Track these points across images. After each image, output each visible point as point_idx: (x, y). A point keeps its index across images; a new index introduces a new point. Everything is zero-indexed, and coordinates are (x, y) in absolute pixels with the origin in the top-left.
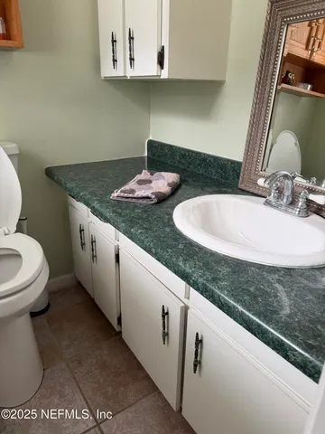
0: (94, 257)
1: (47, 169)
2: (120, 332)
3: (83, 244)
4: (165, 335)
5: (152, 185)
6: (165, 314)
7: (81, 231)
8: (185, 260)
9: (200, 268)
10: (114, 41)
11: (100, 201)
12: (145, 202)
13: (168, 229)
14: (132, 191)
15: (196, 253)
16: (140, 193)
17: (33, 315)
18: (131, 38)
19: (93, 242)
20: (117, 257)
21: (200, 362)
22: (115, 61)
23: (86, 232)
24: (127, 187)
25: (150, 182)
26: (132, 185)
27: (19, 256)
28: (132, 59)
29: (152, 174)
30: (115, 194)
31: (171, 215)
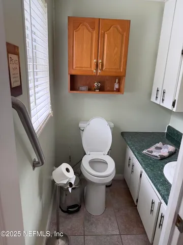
0: (132, 172)
1: (122, 133)
2: (137, 206)
3: (129, 165)
4: (152, 211)
5: (161, 150)
6: (153, 203)
7: (130, 159)
8: (160, 186)
9: (165, 190)
10: (158, 91)
11: (138, 153)
12: (155, 158)
13: (159, 172)
14: (152, 152)
15: (165, 184)
16: (154, 154)
17: (107, 186)
18: (164, 93)
19: (133, 166)
20: (141, 175)
21: (162, 225)
22: (157, 98)
23: (131, 161)
24: (150, 149)
25: (161, 148)
26: (152, 148)
27: (107, 163)
28: (163, 100)
29: (163, 145)
30: (144, 152)
31: (164, 166)
